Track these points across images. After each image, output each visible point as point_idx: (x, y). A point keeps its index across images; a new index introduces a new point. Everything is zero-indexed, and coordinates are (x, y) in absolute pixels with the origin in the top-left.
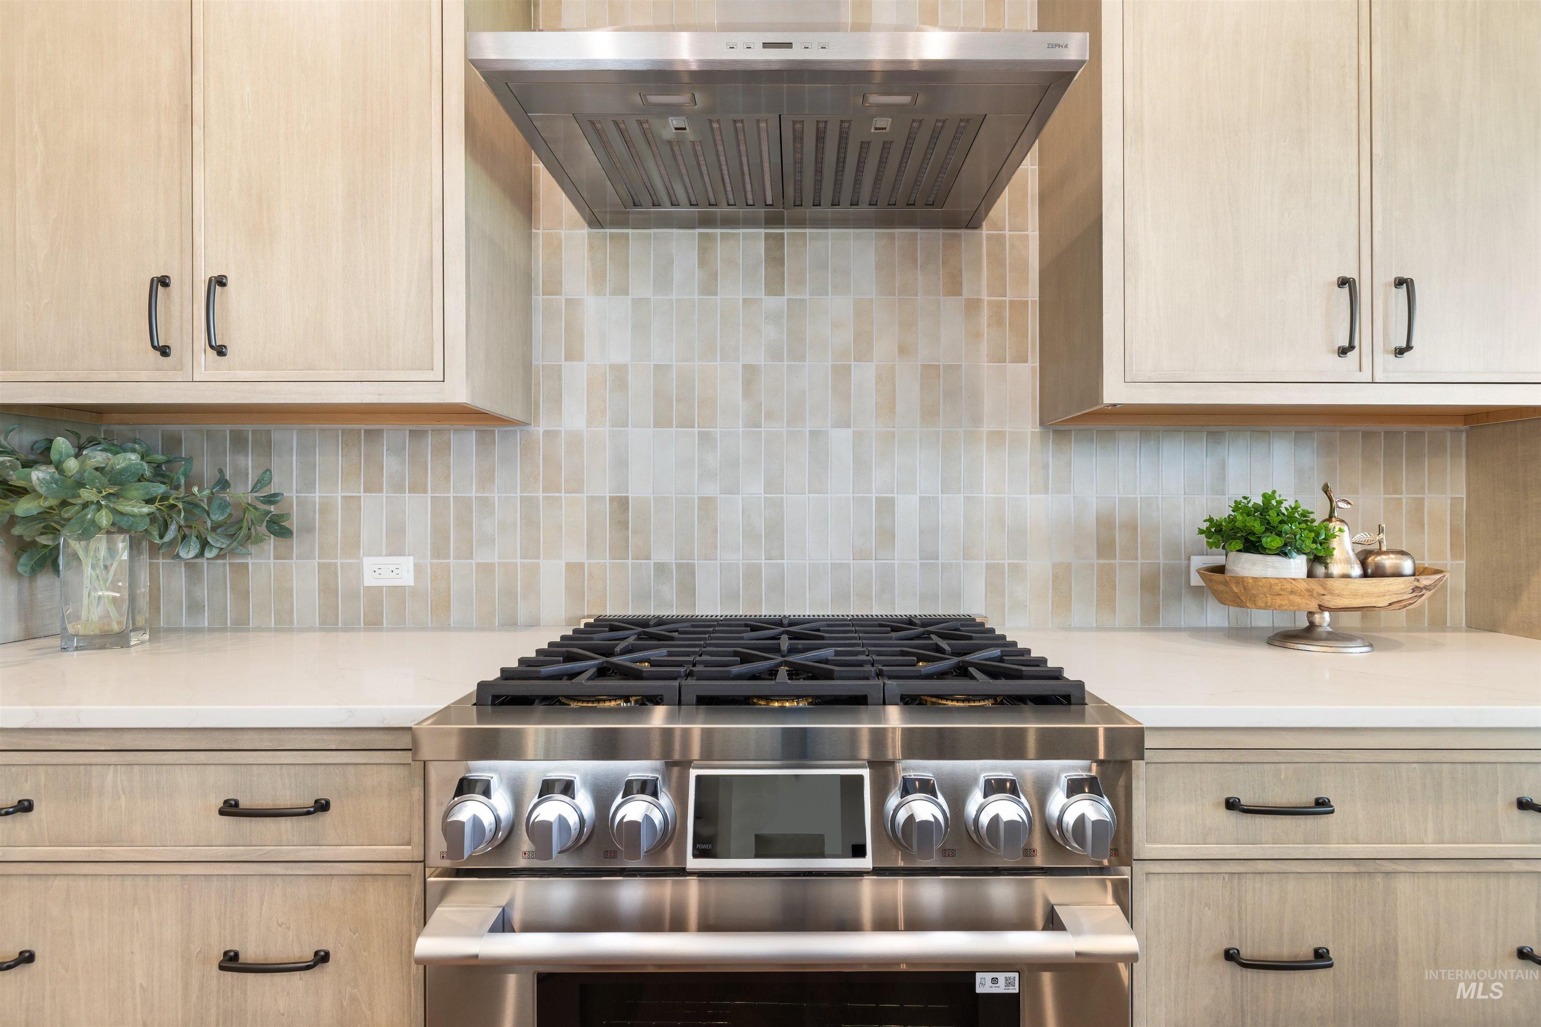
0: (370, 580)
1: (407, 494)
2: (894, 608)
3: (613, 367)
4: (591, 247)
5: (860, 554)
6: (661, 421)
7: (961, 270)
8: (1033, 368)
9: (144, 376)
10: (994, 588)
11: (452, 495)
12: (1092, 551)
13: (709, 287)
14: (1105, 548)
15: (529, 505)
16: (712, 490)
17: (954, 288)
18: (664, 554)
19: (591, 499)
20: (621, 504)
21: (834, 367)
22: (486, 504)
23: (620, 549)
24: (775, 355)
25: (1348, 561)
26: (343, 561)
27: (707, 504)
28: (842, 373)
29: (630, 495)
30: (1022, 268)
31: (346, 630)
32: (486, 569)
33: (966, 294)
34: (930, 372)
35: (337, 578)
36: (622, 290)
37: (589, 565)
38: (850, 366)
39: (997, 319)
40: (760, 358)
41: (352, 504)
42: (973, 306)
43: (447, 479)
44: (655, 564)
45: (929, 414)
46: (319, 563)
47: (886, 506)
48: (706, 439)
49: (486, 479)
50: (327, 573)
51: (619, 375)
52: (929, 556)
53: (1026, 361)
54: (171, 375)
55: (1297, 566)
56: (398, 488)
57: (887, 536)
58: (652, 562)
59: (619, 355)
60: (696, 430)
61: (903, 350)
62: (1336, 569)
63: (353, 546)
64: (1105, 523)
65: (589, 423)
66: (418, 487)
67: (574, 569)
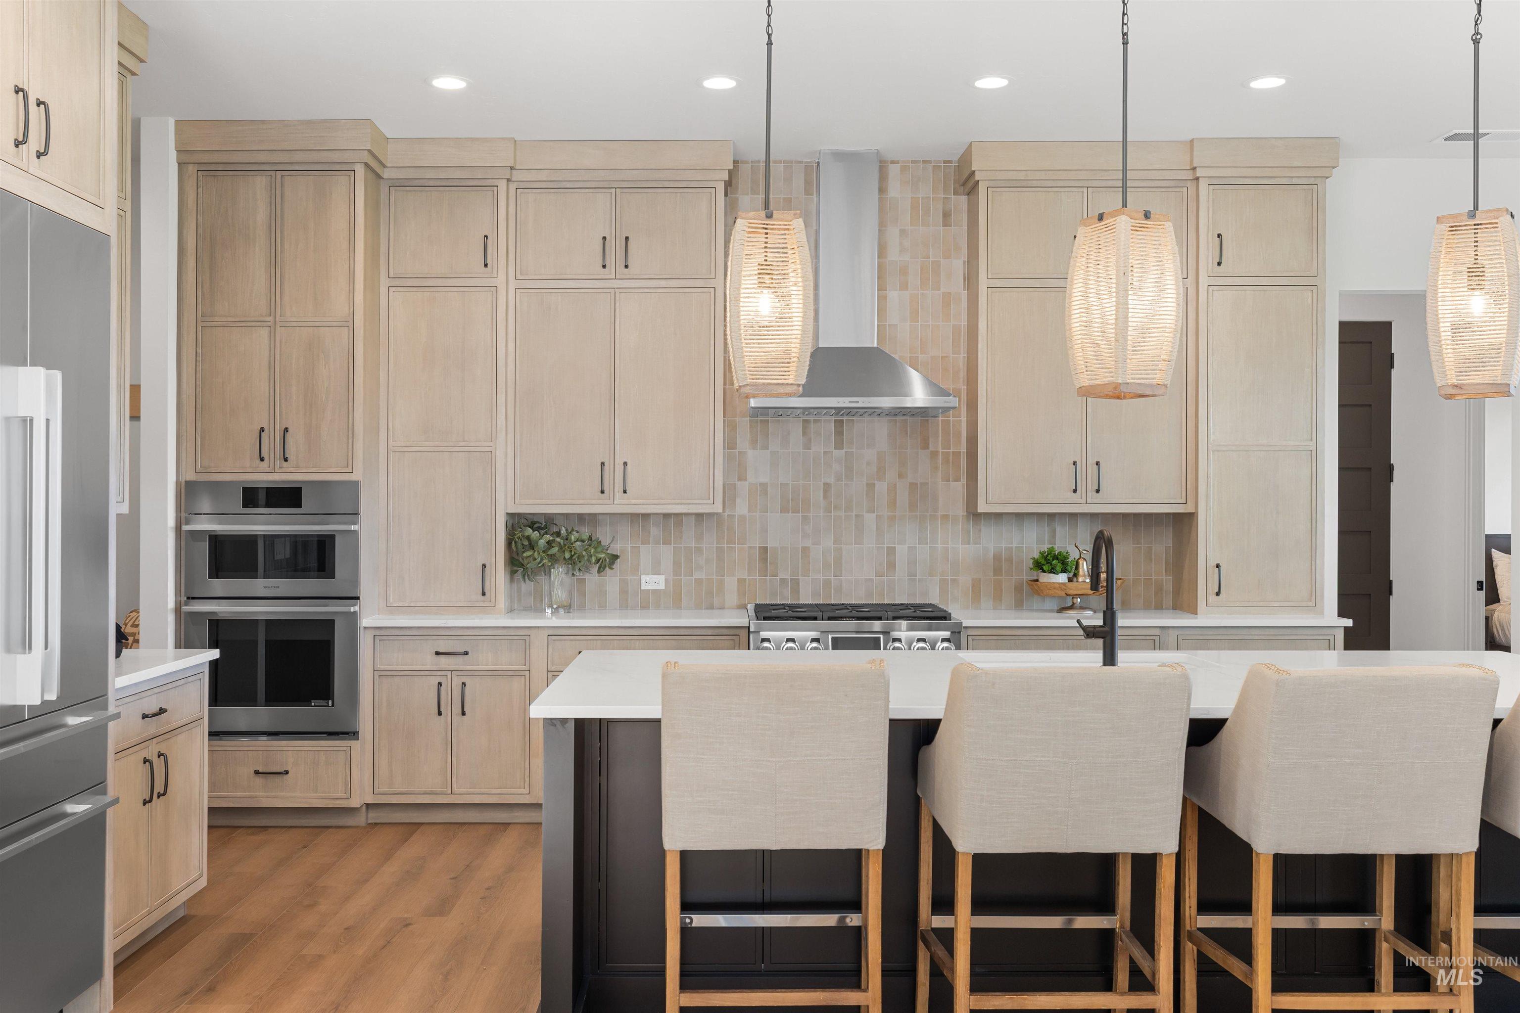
0: (644, 587)
1: (662, 545)
2: (895, 600)
3: (760, 484)
4: (751, 426)
5: (879, 574)
6: (784, 510)
7: (929, 438)
8: (963, 484)
9: (594, 502)
10: (943, 591)
11: (683, 546)
12: (991, 574)
13: (807, 446)
14: (997, 571)
15: (720, 550)
16: (808, 543)
17: (925, 446)
18: (784, 574)
19: (750, 548)
20: (764, 550)
21: (867, 484)
22: (699, 550)
23: (764, 572)
24: (839, 479)
25: (1084, 576)
26: (631, 577)
27: (805, 550)
28: (871, 487)
29: (768, 546)
30: (959, 434)
31: (632, 608)
32: (699, 582)
33: (931, 448)
34: (913, 486)
35: (628, 585)
36: (766, 447)
37: (748, 579)
38: (875, 483)
39: (946, 461)
40: (831, 480)
41: (636, 550)
42: (934, 454)
43: (681, 538)
44: (780, 579)
45: (913, 506)
46: (620, 579)
47: (891, 551)
48: (805, 519)
49: (699, 537)
50: (624, 583)
51: (764, 486)
52: (912, 575)
53: (960, 480)
54: (605, 502)
55: (1062, 578)
56: (657, 542)
57: (892, 565)
58: (779, 578)
59: (764, 479)
60: (801, 514)
61: (901, 476)
62: (1080, 579)
63: (636, 570)
64: (997, 558)
65: (749, 511)
66: (667, 542)
67: (741, 581)
